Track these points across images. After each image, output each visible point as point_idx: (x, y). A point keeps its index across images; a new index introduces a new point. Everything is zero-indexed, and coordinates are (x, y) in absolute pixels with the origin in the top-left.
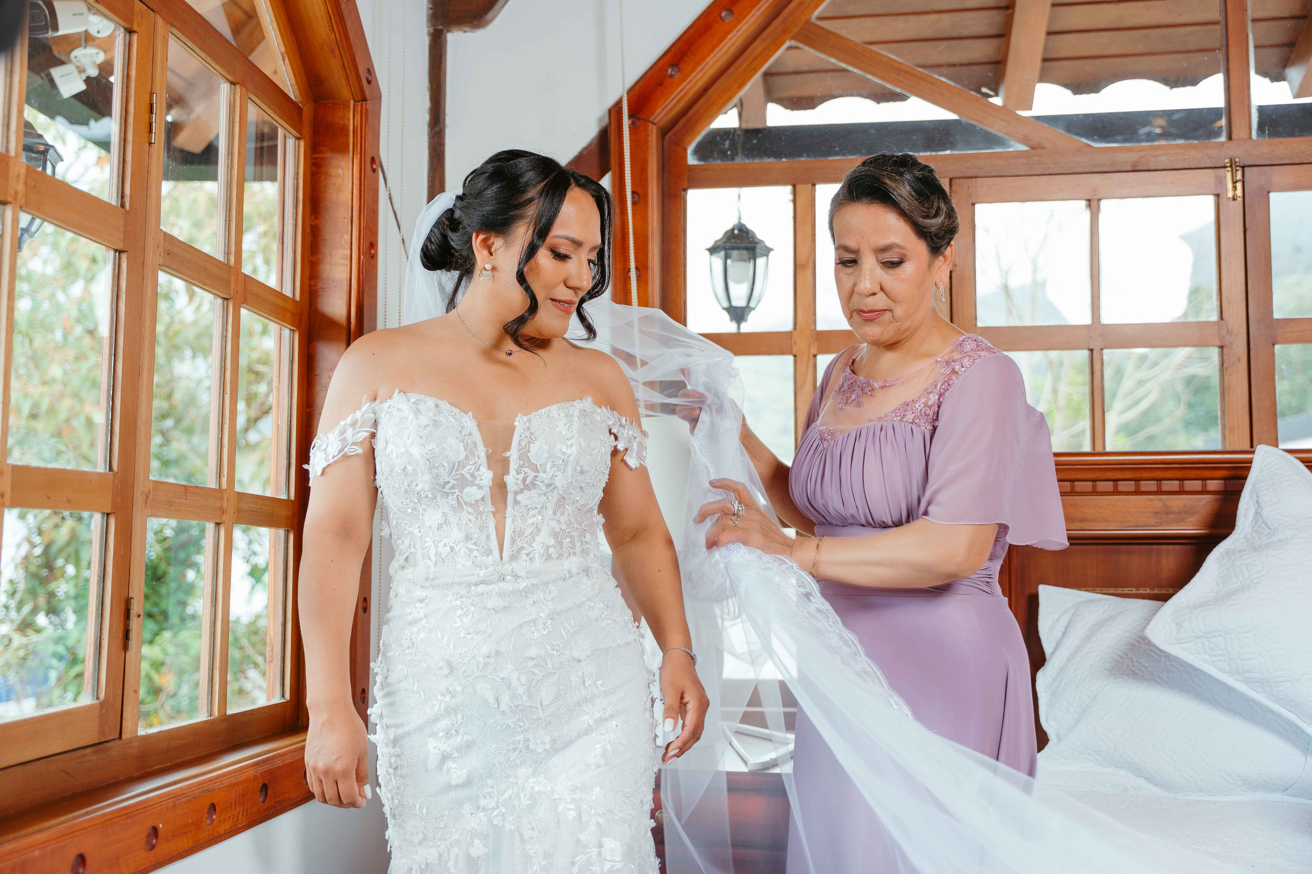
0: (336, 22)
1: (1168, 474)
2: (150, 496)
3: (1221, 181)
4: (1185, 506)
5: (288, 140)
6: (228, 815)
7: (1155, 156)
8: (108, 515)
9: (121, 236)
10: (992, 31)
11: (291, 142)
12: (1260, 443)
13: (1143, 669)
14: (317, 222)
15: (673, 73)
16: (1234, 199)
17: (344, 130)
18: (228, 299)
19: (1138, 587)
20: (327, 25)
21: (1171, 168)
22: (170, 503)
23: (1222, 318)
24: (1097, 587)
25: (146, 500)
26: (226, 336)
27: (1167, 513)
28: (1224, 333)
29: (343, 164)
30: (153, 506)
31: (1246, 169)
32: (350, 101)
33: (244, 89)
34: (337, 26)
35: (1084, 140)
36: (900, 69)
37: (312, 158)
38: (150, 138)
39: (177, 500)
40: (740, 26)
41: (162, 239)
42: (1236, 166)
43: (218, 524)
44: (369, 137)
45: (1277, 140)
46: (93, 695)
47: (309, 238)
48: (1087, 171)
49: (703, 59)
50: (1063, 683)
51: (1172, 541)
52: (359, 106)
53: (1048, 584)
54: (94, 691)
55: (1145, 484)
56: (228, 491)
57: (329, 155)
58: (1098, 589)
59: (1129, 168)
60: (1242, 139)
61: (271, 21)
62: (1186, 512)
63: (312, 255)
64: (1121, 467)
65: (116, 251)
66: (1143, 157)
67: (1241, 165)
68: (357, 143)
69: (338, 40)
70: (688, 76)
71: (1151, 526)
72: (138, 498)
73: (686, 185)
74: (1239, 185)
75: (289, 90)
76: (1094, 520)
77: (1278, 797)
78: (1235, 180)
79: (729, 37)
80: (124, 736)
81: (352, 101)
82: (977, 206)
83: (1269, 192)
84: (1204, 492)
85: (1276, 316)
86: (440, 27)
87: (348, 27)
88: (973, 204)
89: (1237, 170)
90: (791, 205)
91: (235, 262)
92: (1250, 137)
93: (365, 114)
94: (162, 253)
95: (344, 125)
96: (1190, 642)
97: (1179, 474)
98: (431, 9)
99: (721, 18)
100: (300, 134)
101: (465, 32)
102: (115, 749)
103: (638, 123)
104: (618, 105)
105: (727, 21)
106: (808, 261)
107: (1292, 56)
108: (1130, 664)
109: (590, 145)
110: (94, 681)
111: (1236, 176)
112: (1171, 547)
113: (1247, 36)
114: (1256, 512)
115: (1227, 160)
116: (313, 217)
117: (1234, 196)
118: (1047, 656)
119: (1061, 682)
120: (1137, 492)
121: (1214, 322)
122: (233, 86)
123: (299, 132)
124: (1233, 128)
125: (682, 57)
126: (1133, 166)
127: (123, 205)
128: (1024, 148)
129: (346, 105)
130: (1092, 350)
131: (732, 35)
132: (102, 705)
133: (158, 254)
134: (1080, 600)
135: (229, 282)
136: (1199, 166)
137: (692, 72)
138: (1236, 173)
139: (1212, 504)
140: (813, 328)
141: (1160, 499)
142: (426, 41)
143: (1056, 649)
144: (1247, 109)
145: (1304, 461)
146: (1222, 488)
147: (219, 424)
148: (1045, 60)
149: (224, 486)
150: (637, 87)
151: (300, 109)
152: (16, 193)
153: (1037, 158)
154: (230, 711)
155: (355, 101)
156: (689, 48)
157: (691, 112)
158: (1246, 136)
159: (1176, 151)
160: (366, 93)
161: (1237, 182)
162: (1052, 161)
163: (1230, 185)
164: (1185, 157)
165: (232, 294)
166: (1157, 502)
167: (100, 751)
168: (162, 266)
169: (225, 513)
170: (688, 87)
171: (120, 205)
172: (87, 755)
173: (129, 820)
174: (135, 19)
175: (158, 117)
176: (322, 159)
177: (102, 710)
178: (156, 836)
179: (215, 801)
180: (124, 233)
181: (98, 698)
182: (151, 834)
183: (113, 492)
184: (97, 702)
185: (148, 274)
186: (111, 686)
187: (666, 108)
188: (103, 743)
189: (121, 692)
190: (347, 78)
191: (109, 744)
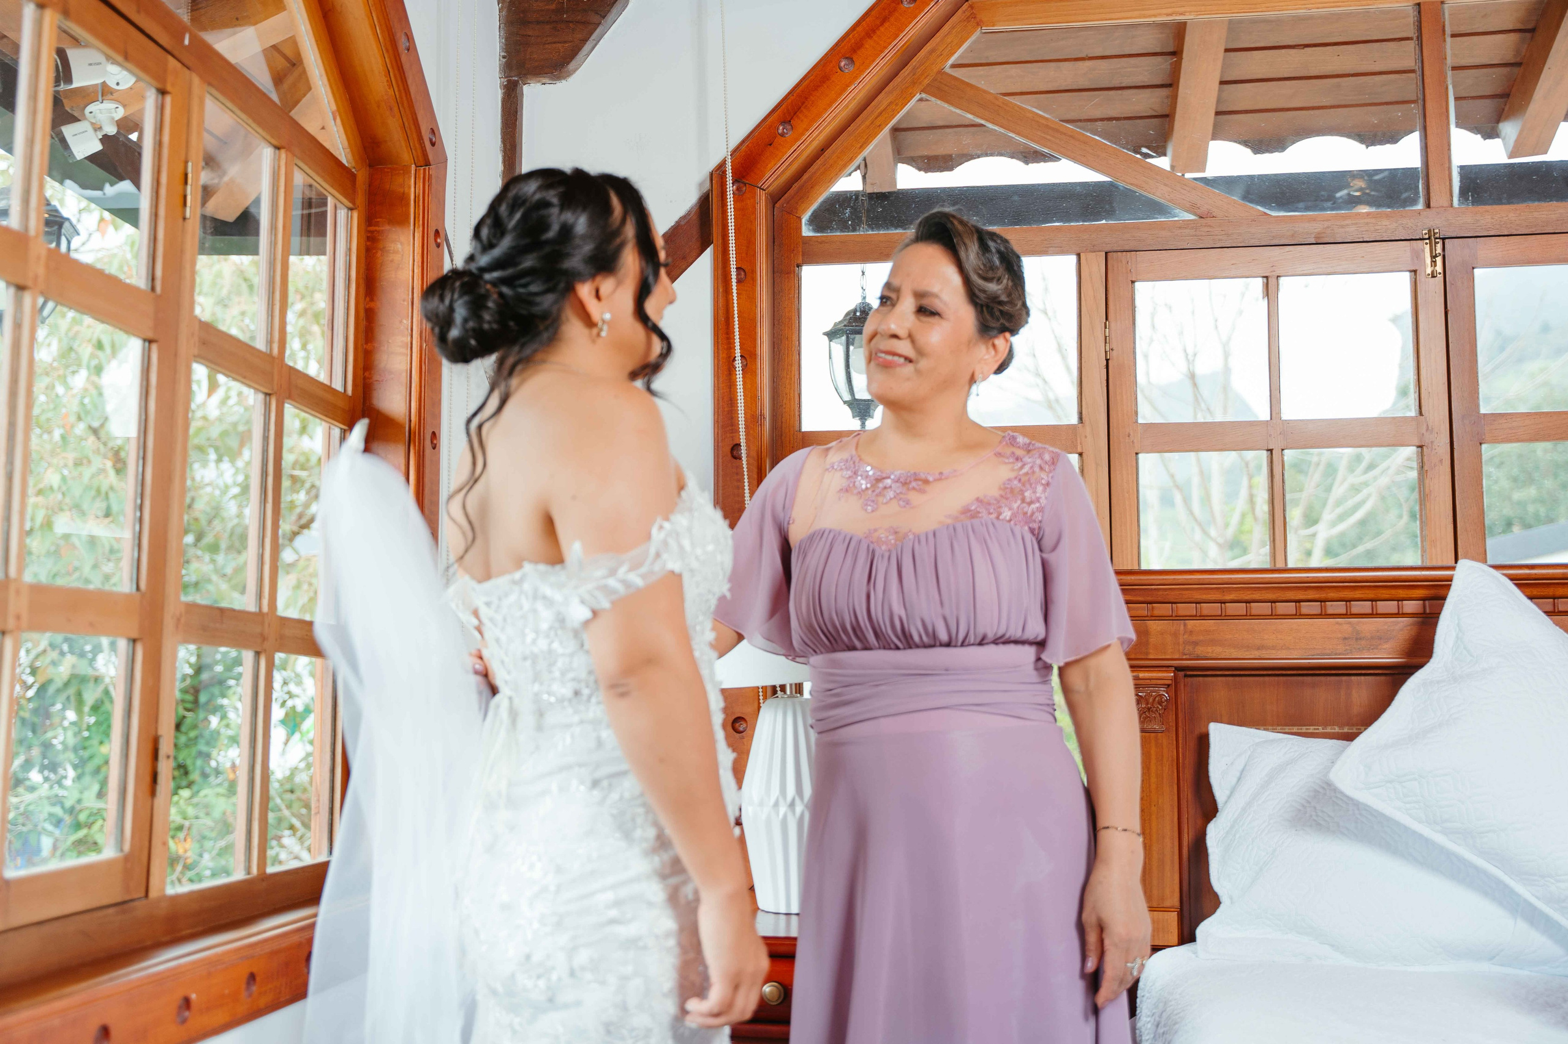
0: (396, 76)
1: (1358, 594)
2: (182, 621)
3: (1418, 255)
4: (1378, 631)
5: (338, 211)
6: (269, 986)
7: (1342, 227)
8: (134, 641)
9: (150, 323)
10: (1158, 81)
11: (342, 213)
12: (1466, 557)
13: (1327, 819)
14: (372, 305)
15: (784, 131)
16: (1433, 276)
17: (403, 199)
18: (270, 395)
19: (1325, 725)
20: (385, 79)
21: (1361, 240)
22: (204, 629)
23: (1421, 414)
24: (1278, 725)
25: (177, 624)
26: (268, 437)
27: (1357, 639)
28: (1424, 430)
29: (402, 238)
30: (184, 633)
31: (1447, 241)
32: (410, 166)
33: (290, 155)
34: (397, 80)
35: (1259, 208)
36: (1047, 126)
37: (367, 231)
38: (184, 213)
39: (212, 625)
40: (861, 77)
41: (196, 325)
42: (1437, 238)
43: (258, 654)
44: (433, 207)
45: (1482, 208)
46: (117, 848)
47: (363, 323)
48: (1264, 244)
49: (819, 115)
50: (1237, 836)
51: (1363, 672)
52: (422, 171)
53: (1221, 722)
54: (117, 843)
55: (1332, 605)
56: (269, 615)
57: (387, 227)
59: (1313, 241)
60: (1442, 207)
61: (321, 76)
62: (1380, 638)
63: (367, 342)
64: (1305, 584)
65: (145, 340)
66: (1328, 227)
67: (1441, 236)
68: (419, 215)
69: (398, 97)
70: (803, 134)
71: (1339, 655)
72: (168, 621)
73: (800, 261)
74: (1439, 260)
75: (341, 154)
76: (1273, 648)
77: (1485, 967)
78: (1434, 254)
79: (849, 90)
80: (151, 895)
81: (413, 166)
82: (1138, 285)
83: (1473, 268)
84: (1398, 615)
85: (1483, 411)
86: (515, 79)
87: (410, 82)
88: (1133, 282)
89: (1436, 243)
91: (278, 352)
92: (1452, 205)
93: (427, 180)
94: (197, 343)
95: (404, 193)
96: (1380, 787)
97: (1371, 594)
98: (504, 57)
99: (840, 68)
100: (353, 203)
101: (544, 84)
102: (141, 909)
103: (744, 189)
104: (721, 166)
105: (846, 71)
107: (1506, 109)
108: (1314, 813)
109: (689, 213)
110: (118, 832)
111: (1435, 250)
112: (1363, 678)
113: (1447, 88)
114: (1457, 637)
115: (1425, 232)
116: (368, 299)
117: (1433, 272)
118: (1220, 806)
119: (1235, 835)
120: (1323, 615)
121: (1412, 418)
122: (277, 151)
123: (352, 200)
124: (1432, 194)
125: (795, 112)
126: (1318, 238)
127: (153, 289)
128: (1192, 217)
129: (406, 170)
130: (1271, 451)
131: (853, 88)
132: (127, 859)
133: (193, 346)
134: (1257, 740)
135: (272, 374)
136: (1393, 238)
137: (807, 129)
138: (1435, 246)
139: (1409, 628)
141: (1349, 623)
142: (499, 94)
143: (1229, 797)
144: (1447, 172)
145: (1512, 578)
146: (1421, 610)
147: (259, 537)
148: (1218, 113)
149: (265, 609)
150: (744, 147)
151: (353, 177)
152: (36, 276)
153: (1206, 229)
154: (271, 870)
155: (416, 166)
156: (803, 103)
157: (805, 177)
158: (1446, 204)
159: (1366, 221)
160: (431, 157)
161: (1436, 256)
162: (1223, 233)
163: (1428, 260)
164: (1377, 227)
165: (275, 388)
166: (1346, 627)
167: (124, 912)
168: (197, 357)
169: (266, 639)
170: (802, 147)
171: (150, 289)
172: (110, 915)
173: (158, 989)
174: (167, 79)
175: (194, 188)
176: (378, 232)
177: (127, 864)
178: (189, 1008)
179: (254, 970)
180: (154, 320)
181: (122, 850)
182: (182, 1006)
183: (141, 614)
184: (121, 854)
185: (181, 367)
186: (137, 836)
187: (781, 171)
188: (128, 902)
189: (148, 844)
190: (408, 140)
191: (135, 903)
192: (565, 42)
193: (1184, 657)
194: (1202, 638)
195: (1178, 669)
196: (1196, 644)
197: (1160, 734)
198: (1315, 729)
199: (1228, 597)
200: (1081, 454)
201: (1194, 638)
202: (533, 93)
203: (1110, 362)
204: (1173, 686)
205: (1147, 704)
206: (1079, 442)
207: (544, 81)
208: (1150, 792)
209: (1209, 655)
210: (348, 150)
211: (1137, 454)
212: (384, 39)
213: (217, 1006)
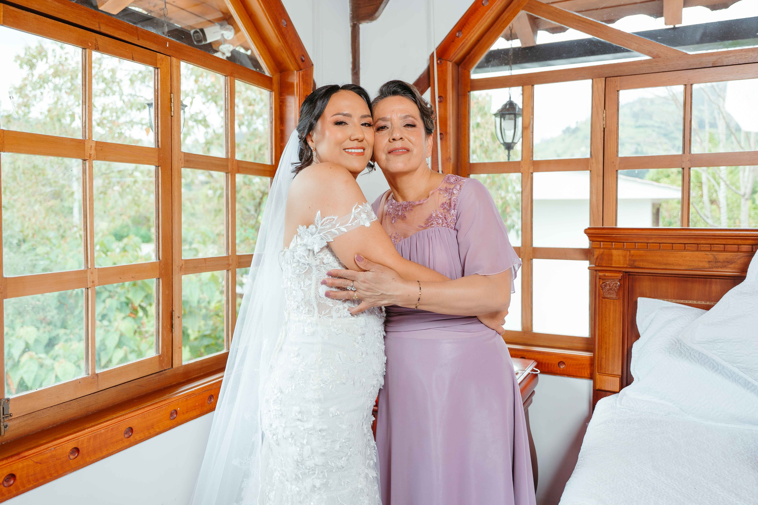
0: (281, 38)
1: (717, 242)
2: (183, 267)
4: (727, 259)
7: (727, 57)
8: (159, 278)
9: (157, 160)
14: (283, 128)
15: (459, 35)
17: (292, 85)
18: (228, 173)
19: (697, 300)
21: (737, 63)
22: (195, 267)
24: (674, 299)
25: (181, 269)
26: (228, 189)
27: (716, 262)
30: (185, 271)
33: (233, 77)
34: (282, 40)
37: (280, 99)
38: (171, 114)
39: (200, 265)
40: (492, 7)
41: (182, 156)
43: (228, 270)
46: (156, 351)
47: (279, 136)
48: (685, 69)
49: (473, 27)
50: (645, 351)
51: (718, 278)
52: (298, 73)
53: (644, 296)
55: (703, 246)
56: (232, 257)
57: (287, 96)
58: (674, 300)
59: (711, 65)
62: (728, 262)
64: (689, 237)
65: (156, 166)
66: (719, 58)
68: (298, 90)
69: (283, 45)
70: (466, 36)
71: (706, 270)
72: (176, 268)
73: (469, 89)
76: (673, 264)
79: (486, 13)
80: (174, 367)
81: (295, 71)
82: (621, 92)
84: (739, 251)
86: (356, 22)
87: (288, 38)
88: (618, 91)
90: (521, 96)
91: (231, 156)
93: (301, 76)
94: (183, 163)
95: (292, 83)
97: (724, 242)
98: (351, 14)
99: (483, 4)
101: (367, 23)
102: (167, 373)
103: (443, 62)
104: (433, 53)
105: (485, 5)
106: (529, 125)
108: (680, 347)
109: (423, 73)
110: (157, 346)
112: (718, 280)
116: (281, 125)
118: (640, 335)
120: (698, 250)
122: (226, 77)
123: (271, 88)
125: (463, 27)
126: (713, 64)
127: (158, 146)
130: (683, 169)
131: (488, 12)
132: (160, 356)
133: (181, 163)
135: (227, 166)
137: (468, 34)
140: (531, 159)
141: (712, 254)
142: (349, 29)
143: (644, 332)
149: (230, 254)
150: (442, 44)
151: (271, 78)
153: (657, 63)
155: (297, 71)
156: (467, 22)
157: (472, 53)
160: (302, 67)
162: (664, 65)
164: (746, 57)
165: (230, 170)
166: (710, 256)
167: (161, 375)
168: (184, 167)
169: (231, 265)
170: (467, 41)
171: (157, 146)
172: (153, 377)
173: (158, 410)
174: (158, 62)
175: (176, 103)
176: (284, 99)
177: (160, 358)
178: (177, 413)
179: (212, 394)
180: (158, 158)
181: (159, 353)
182: (173, 413)
183: (159, 269)
184: (158, 355)
185: (175, 173)
186: (165, 348)
187: (458, 53)
188: (162, 371)
189: (171, 349)
190: (291, 62)
191: (166, 371)
192: (374, 5)
193: (629, 267)
194: (637, 258)
195: (625, 273)
196: (635, 261)
197: (615, 300)
198: (692, 302)
199: (650, 241)
200: (591, 171)
201: (634, 258)
202: (364, 27)
203: (605, 129)
204: (622, 280)
205: (610, 287)
206: (589, 165)
207: (368, 21)
208: (610, 325)
209: (642, 267)
210: (268, 68)
211: (617, 171)
212: (273, 23)
213: (192, 410)
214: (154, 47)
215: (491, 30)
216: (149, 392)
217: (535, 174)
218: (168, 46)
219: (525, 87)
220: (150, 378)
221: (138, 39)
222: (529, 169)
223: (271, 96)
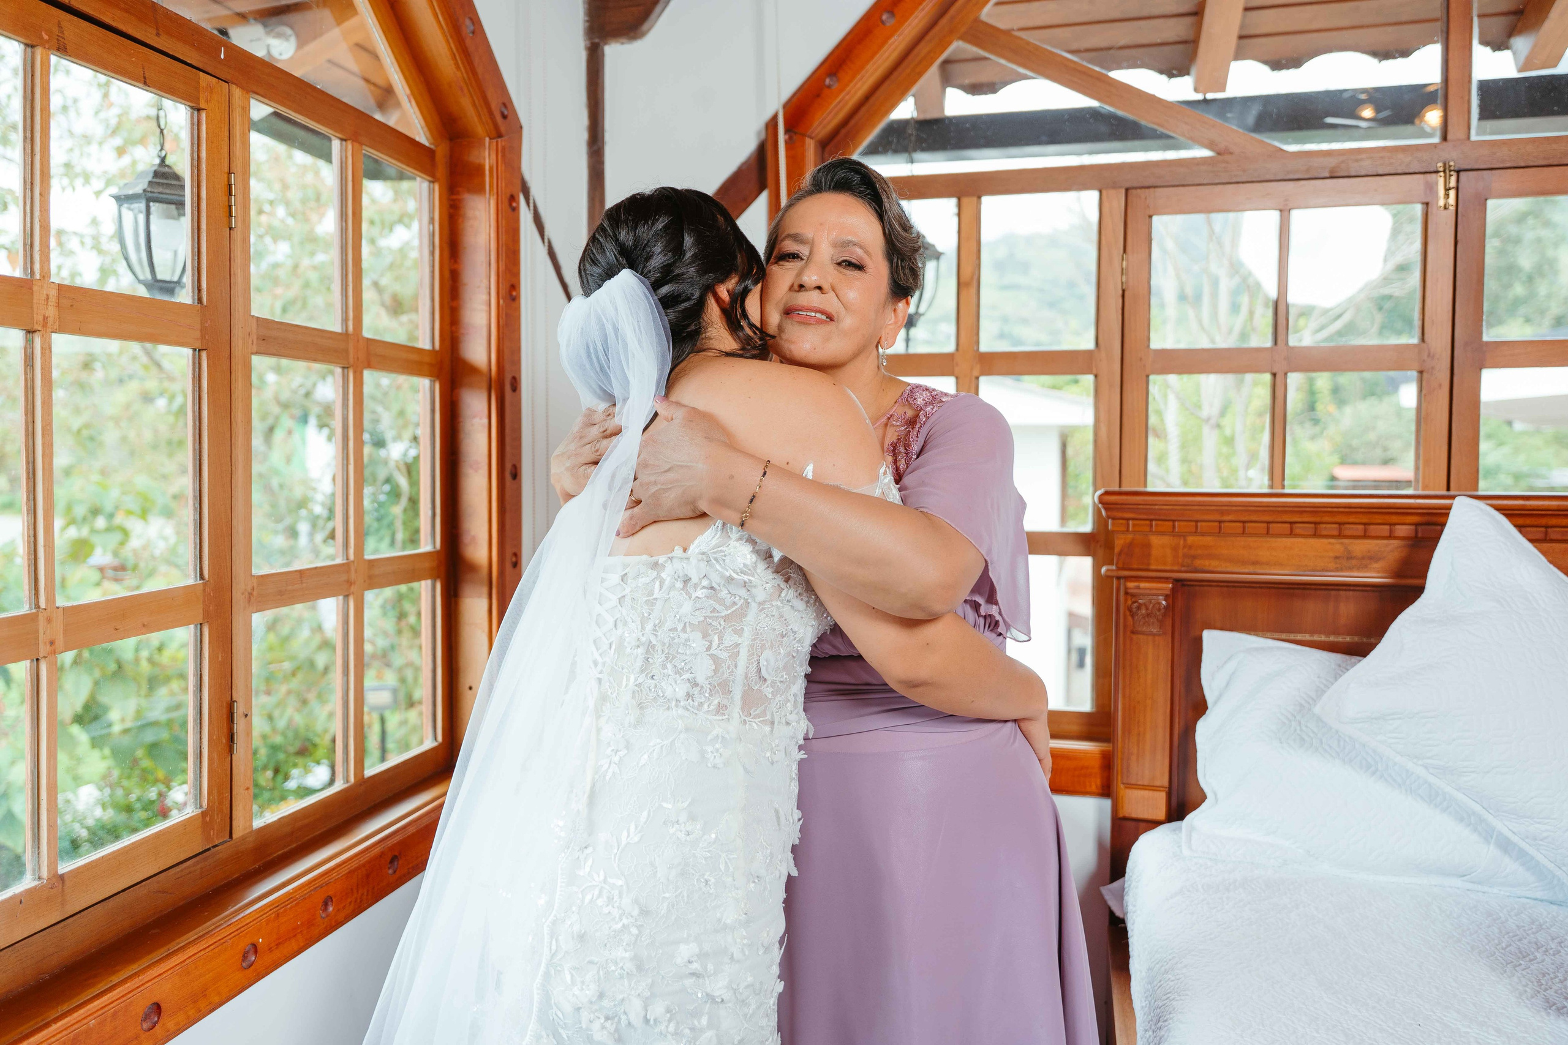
0: (461, 59)
1: (1351, 519)
2: (255, 593)
3: (1431, 188)
4: (1370, 552)
6: (349, 900)
7: (1357, 161)
8: (202, 624)
9: (198, 334)
10: (1184, 10)
12: (1459, 497)
14: (455, 267)
15: (832, 82)
16: (1445, 208)
17: (479, 170)
18: (348, 368)
20: (452, 62)
21: (1375, 173)
22: (281, 593)
23: (1423, 342)
25: (250, 598)
26: (348, 405)
27: (1348, 558)
28: (1425, 356)
29: (479, 205)
30: (259, 602)
31: (1462, 174)
32: (486, 139)
33: (357, 145)
34: (463, 63)
35: (1277, 144)
37: (450, 199)
38: (230, 222)
39: (290, 588)
40: (901, 30)
41: (254, 326)
42: (1450, 171)
43: (346, 596)
44: (506, 175)
46: (196, 804)
47: (446, 284)
48: (1279, 178)
49: (863, 67)
50: (1225, 739)
51: (1352, 588)
52: (495, 144)
53: (1215, 628)
54: (196, 800)
55: (1325, 528)
56: (355, 564)
57: (466, 196)
58: (1268, 633)
59: (1327, 175)
60: (1459, 140)
61: (393, 63)
62: (1371, 558)
63: (453, 300)
64: (1300, 509)
65: (194, 349)
66: (1344, 164)
67: (1456, 169)
68: (494, 183)
69: (466, 78)
70: (847, 86)
71: (1330, 572)
72: (238, 596)
74: (1452, 193)
75: (418, 133)
76: (1267, 564)
78: (1447, 187)
79: (890, 41)
80: (234, 836)
82: (1156, 219)
83: (1486, 200)
84: (1389, 538)
85: (1485, 339)
86: (597, 40)
87: (476, 63)
88: (1151, 216)
89: (1451, 176)
91: (353, 329)
92: (1469, 137)
93: (501, 151)
94: (255, 342)
95: (479, 164)
98: (588, 21)
99: (883, 22)
100: (434, 176)
101: (623, 43)
102: (222, 853)
103: (796, 137)
104: (774, 120)
105: (888, 24)
106: (972, 278)
107: (1520, 25)
110: (196, 790)
111: (1449, 183)
112: (1351, 593)
113: (1472, 20)
115: (1440, 164)
116: (453, 261)
117: (1445, 205)
118: (1209, 705)
119: (1222, 737)
120: (1315, 535)
121: (1414, 346)
122: (344, 143)
123: (432, 175)
124: (1450, 128)
125: (841, 65)
126: (1331, 172)
127: (200, 300)
128: (1209, 154)
129: (480, 143)
130: (1274, 375)
131: (893, 40)
132: (204, 814)
133: (250, 342)
135: (347, 351)
136: (1407, 171)
137: (850, 81)
138: (1450, 179)
139: (1399, 551)
140: (975, 349)
141: (1341, 543)
142: (582, 56)
143: (1218, 698)
144: (1466, 105)
145: (1501, 509)
146: (1413, 535)
147: (343, 494)
148: (1240, 37)
149: (352, 557)
150: (794, 100)
151: (434, 153)
152: (45, 318)
153: (1224, 165)
155: (490, 139)
156: (848, 56)
157: (853, 122)
158: (1461, 135)
159: (1381, 155)
160: (503, 129)
161: (1450, 189)
162: (1239, 168)
163: (1441, 192)
164: (1391, 161)
165: (351, 360)
166: (1337, 546)
167: (205, 859)
168: (257, 353)
169: (355, 583)
170: (847, 97)
171: (196, 301)
172: (189, 867)
173: (217, 950)
174: (201, 95)
175: (240, 197)
176: (460, 200)
177: (205, 818)
178: (256, 952)
179: (331, 893)
180: (201, 330)
181: (201, 806)
182: (248, 952)
183: (204, 601)
184: (199, 811)
185: (238, 367)
186: (215, 792)
187: (825, 121)
188: (209, 849)
189: (228, 795)
190: (479, 116)
191: (217, 848)
193: (1183, 569)
194: (1198, 553)
195: (1177, 581)
196: (1194, 557)
197: (1157, 637)
198: (1302, 637)
199: (1224, 518)
200: (1096, 376)
201: (1191, 552)
202: (614, 52)
203: (1126, 292)
204: (1171, 597)
205: (1147, 609)
206: (1094, 364)
207: (624, 40)
208: (1146, 687)
209: (1207, 568)
210: (426, 129)
211: (1148, 376)
212: (447, 26)
213: (290, 939)
214: (192, 57)
215: (893, 77)
216: (181, 904)
217: (983, 380)
218: (222, 57)
219: (965, 200)
220: (182, 870)
221: (158, 35)
222: (972, 369)
223: (431, 192)
